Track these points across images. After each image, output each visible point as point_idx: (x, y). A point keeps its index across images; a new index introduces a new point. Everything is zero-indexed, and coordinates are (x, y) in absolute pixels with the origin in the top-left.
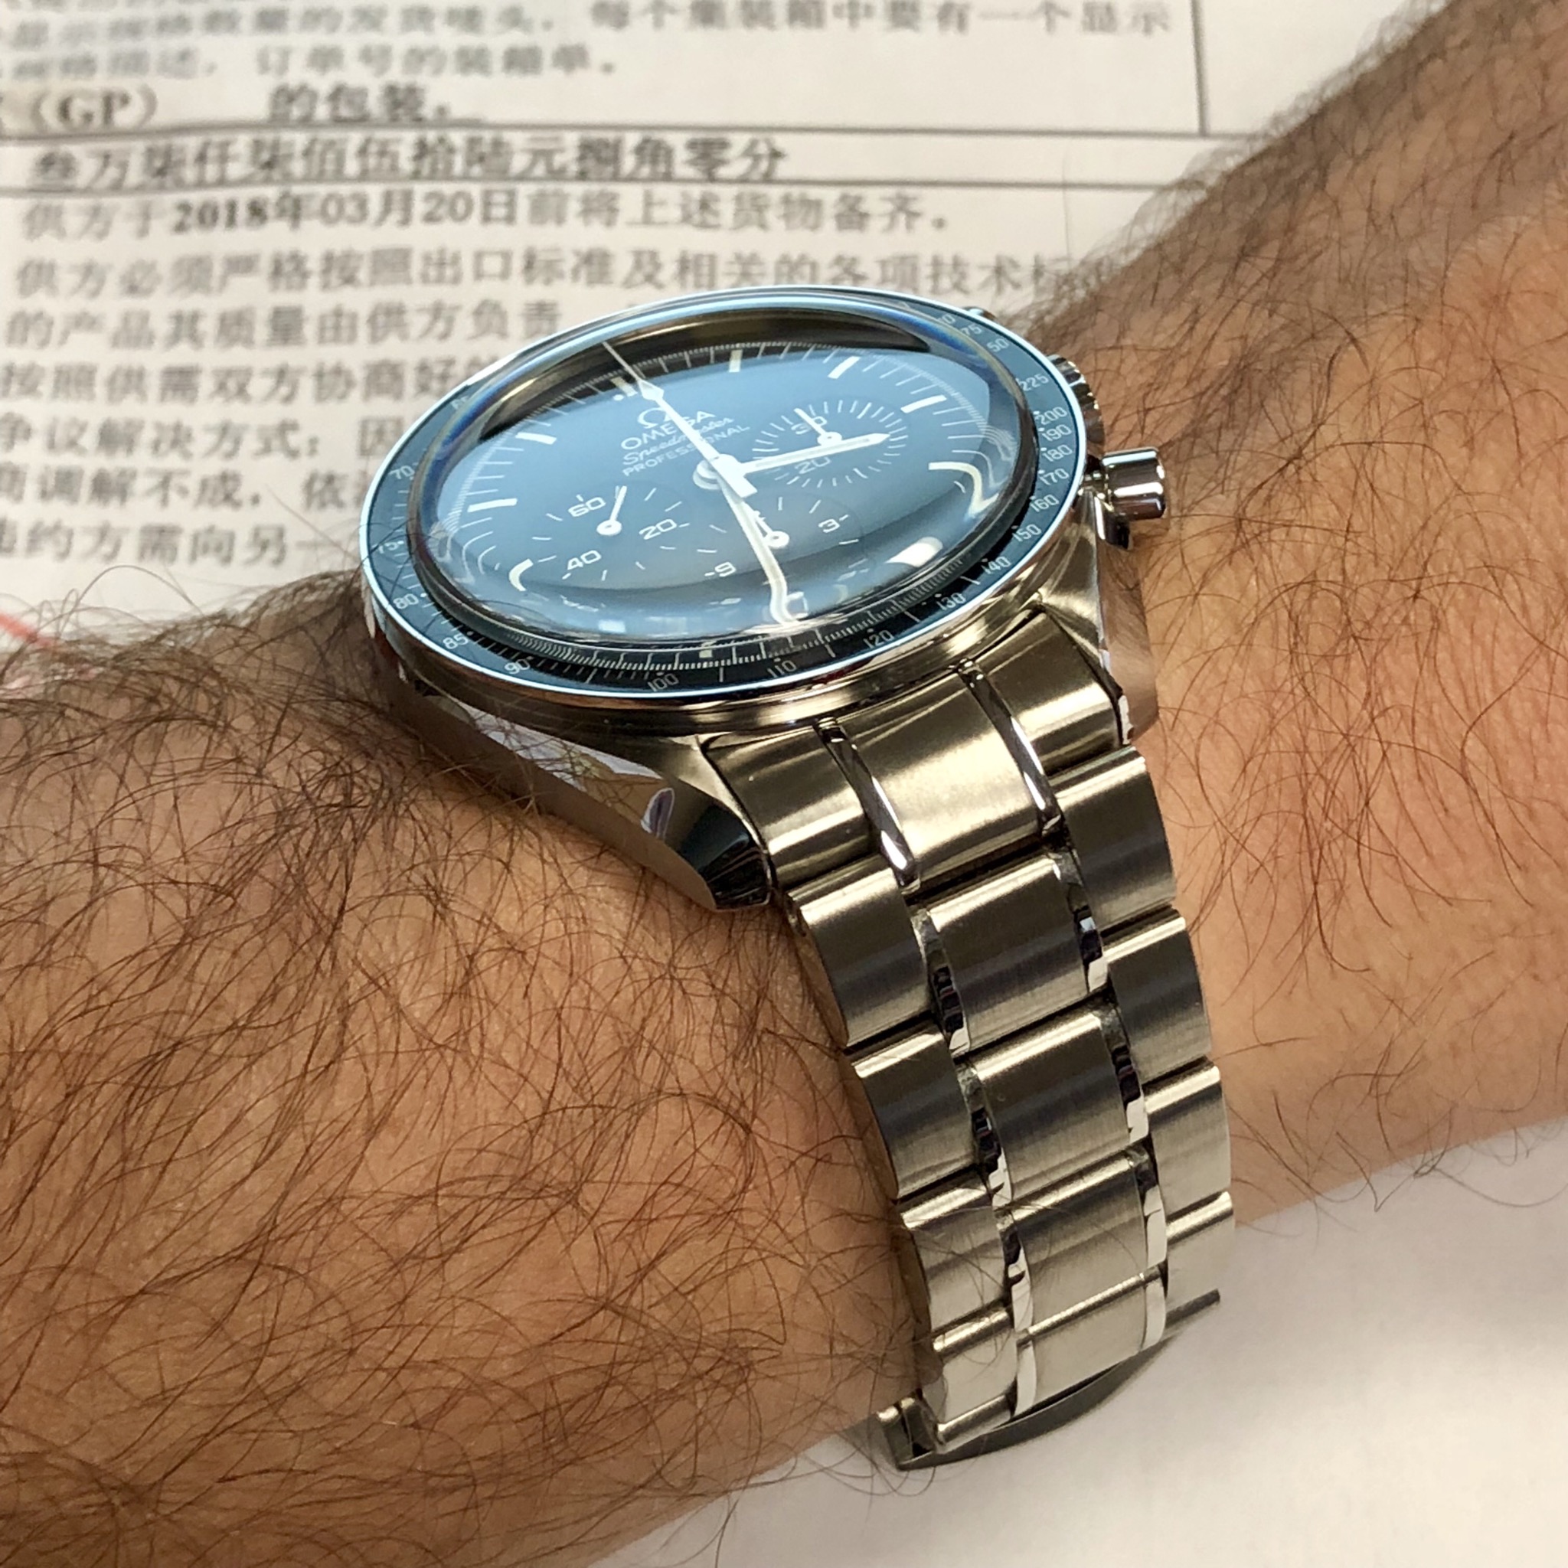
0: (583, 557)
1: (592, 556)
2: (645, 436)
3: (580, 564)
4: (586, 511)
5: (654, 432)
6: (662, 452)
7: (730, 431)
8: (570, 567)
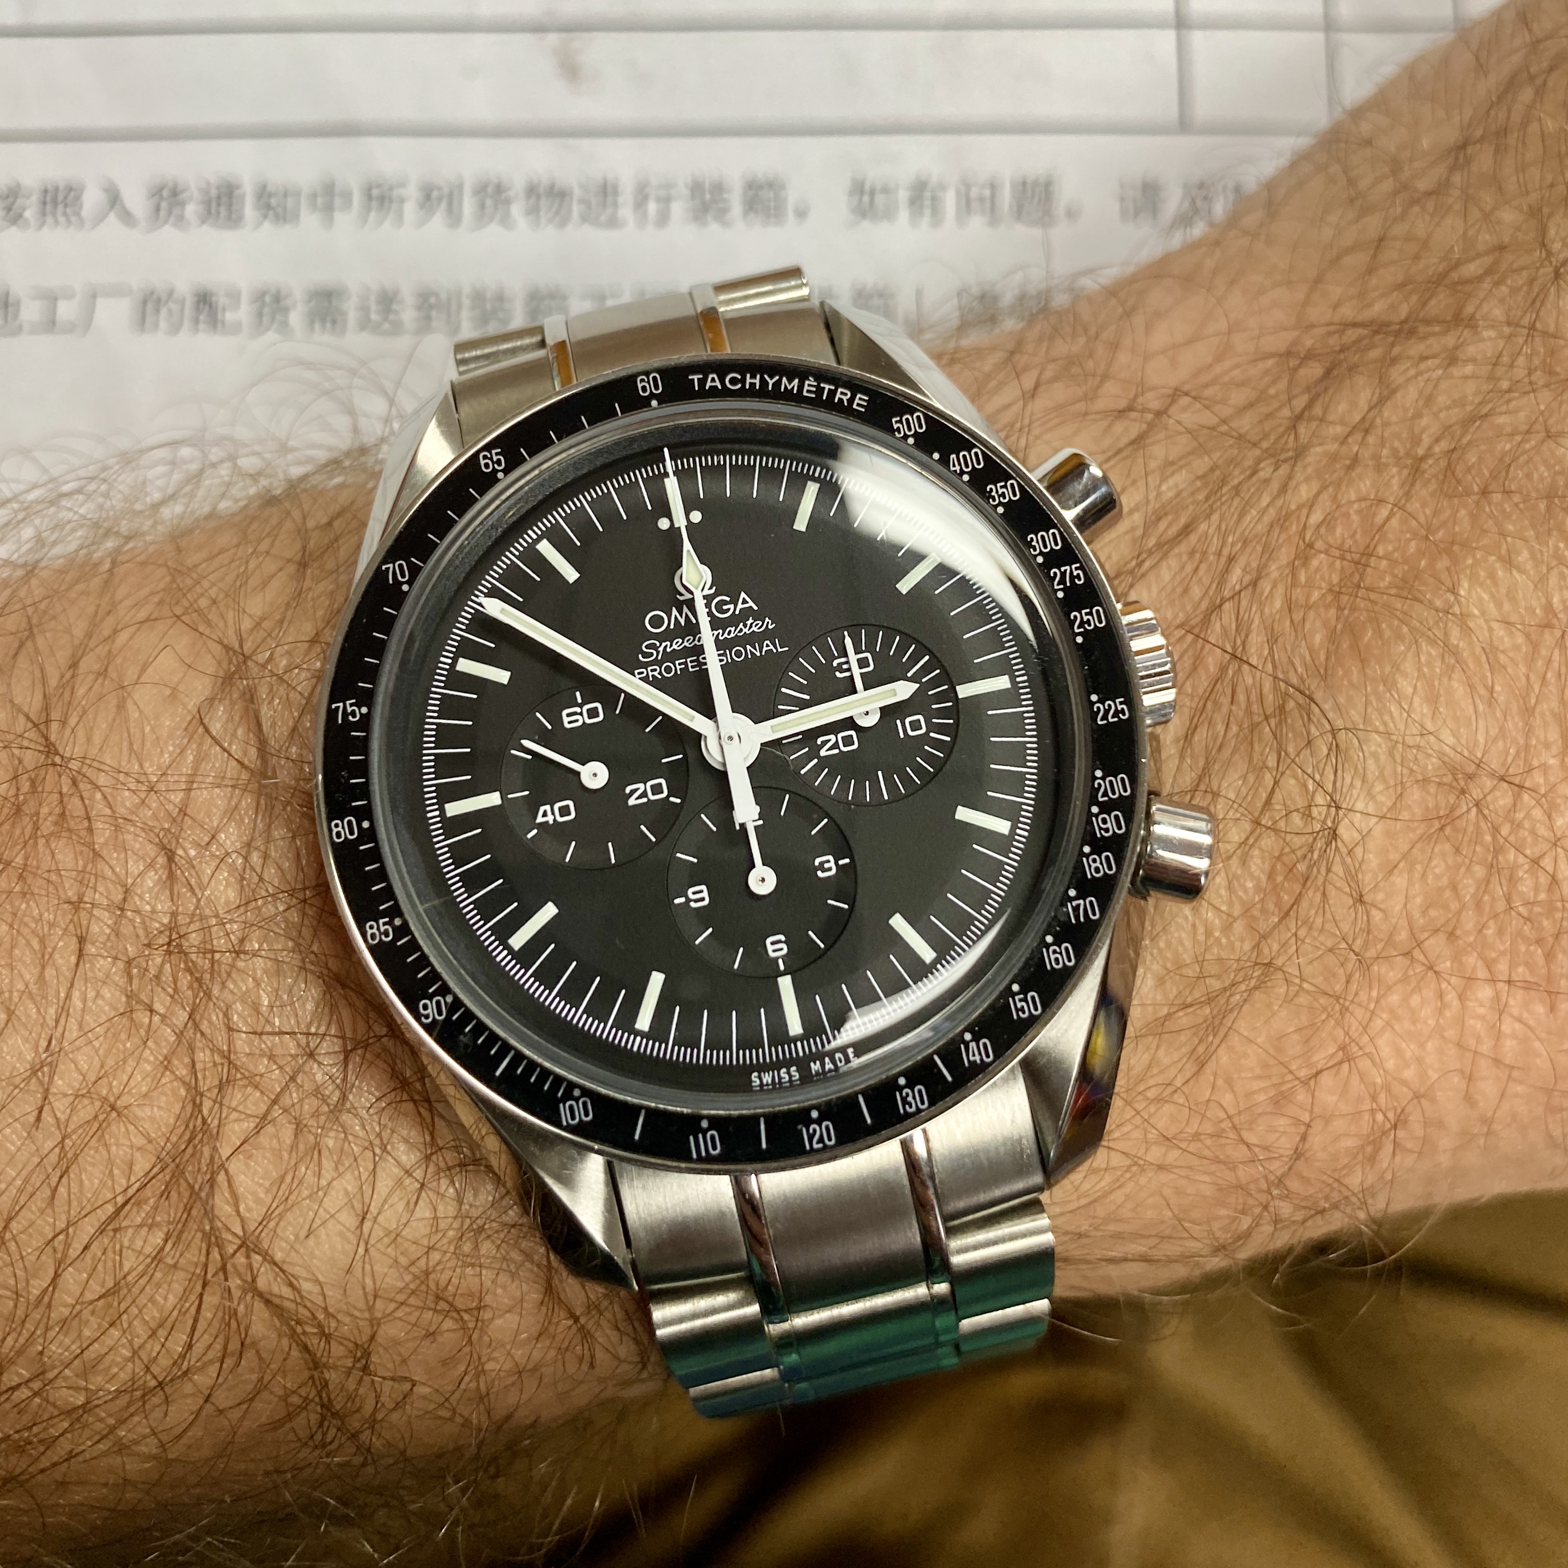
0: (557, 806)
1: (564, 811)
2: (675, 612)
3: (550, 819)
4: (580, 723)
5: (685, 610)
6: (686, 652)
7: (768, 646)
8: (540, 819)
